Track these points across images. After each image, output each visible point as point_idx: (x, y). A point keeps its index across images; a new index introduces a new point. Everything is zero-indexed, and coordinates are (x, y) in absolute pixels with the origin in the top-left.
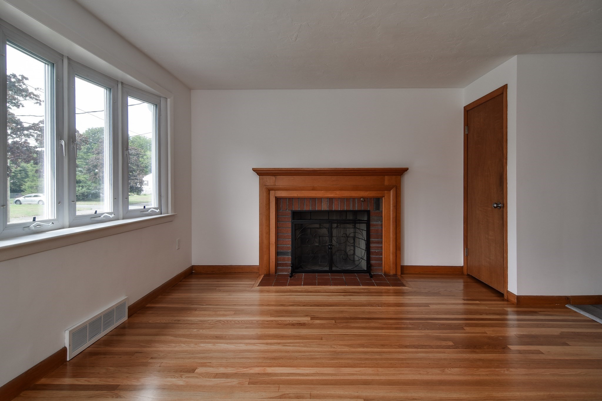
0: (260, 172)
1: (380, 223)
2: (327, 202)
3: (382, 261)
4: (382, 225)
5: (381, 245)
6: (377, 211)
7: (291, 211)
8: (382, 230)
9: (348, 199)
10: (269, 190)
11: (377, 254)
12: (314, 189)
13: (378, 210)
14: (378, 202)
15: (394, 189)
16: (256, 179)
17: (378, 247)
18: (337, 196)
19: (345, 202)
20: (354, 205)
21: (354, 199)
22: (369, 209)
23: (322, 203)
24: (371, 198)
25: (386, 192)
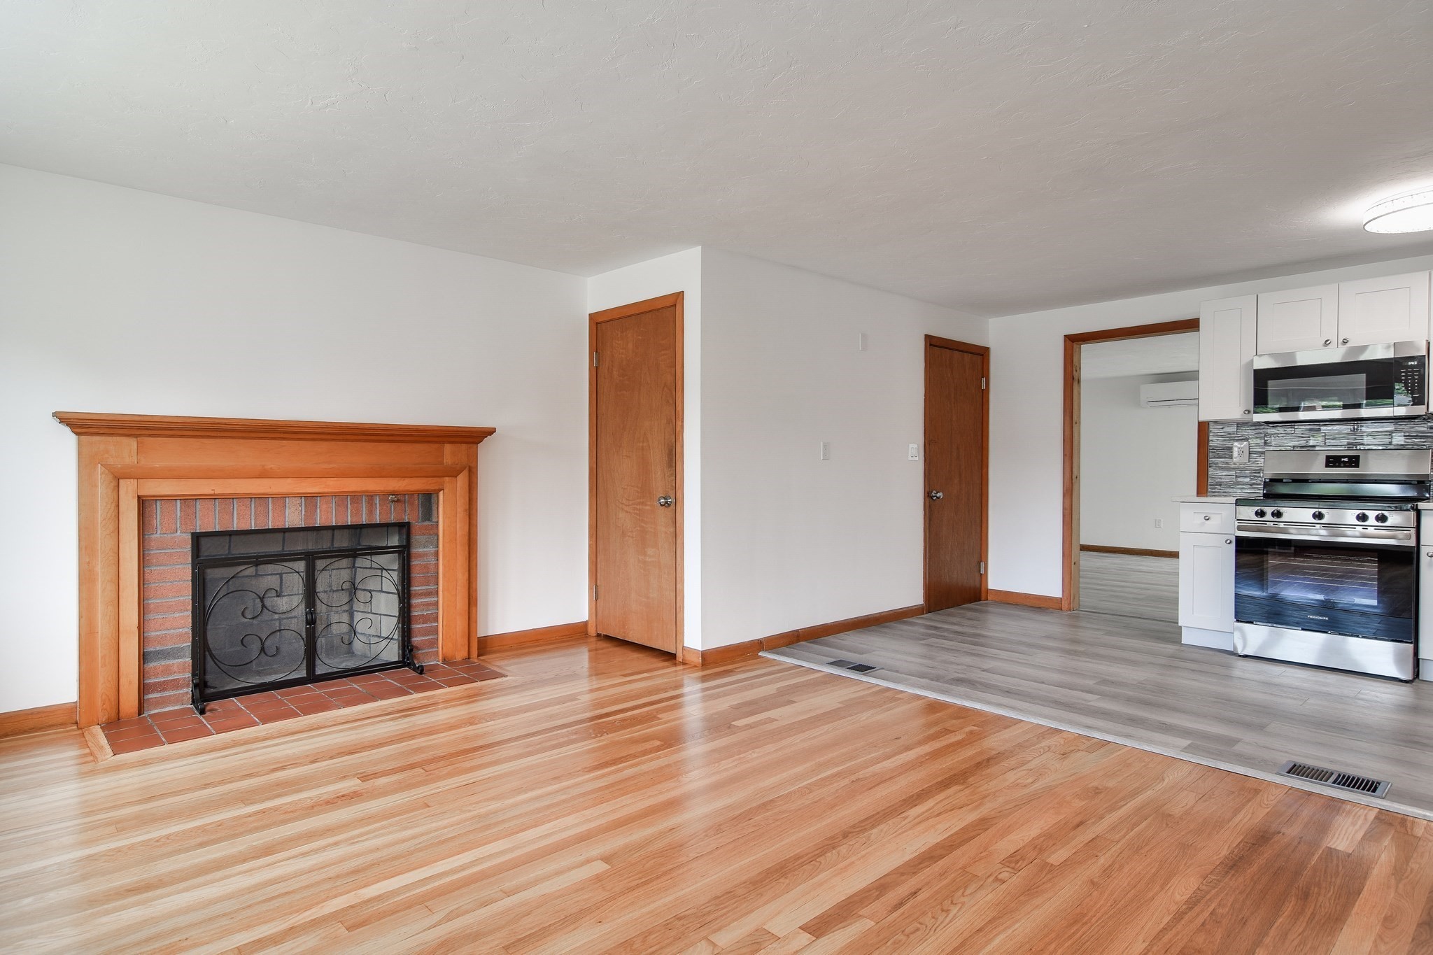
0: (82, 425)
1: (431, 549)
2: (301, 506)
3: (437, 633)
4: (437, 554)
5: (436, 599)
6: (427, 523)
7: (192, 533)
8: (437, 565)
9: (356, 497)
10: (118, 477)
11: (426, 619)
12: (264, 474)
13: (429, 520)
14: (428, 500)
15: (465, 473)
16: (68, 440)
17: (428, 604)
18: (330, 490)
19: (349, 506)
20: (371, 512)
21: (370, 496)
22: (407, 521)
23: (287, 509)
24: (411, 494)
25: (447, 479)
